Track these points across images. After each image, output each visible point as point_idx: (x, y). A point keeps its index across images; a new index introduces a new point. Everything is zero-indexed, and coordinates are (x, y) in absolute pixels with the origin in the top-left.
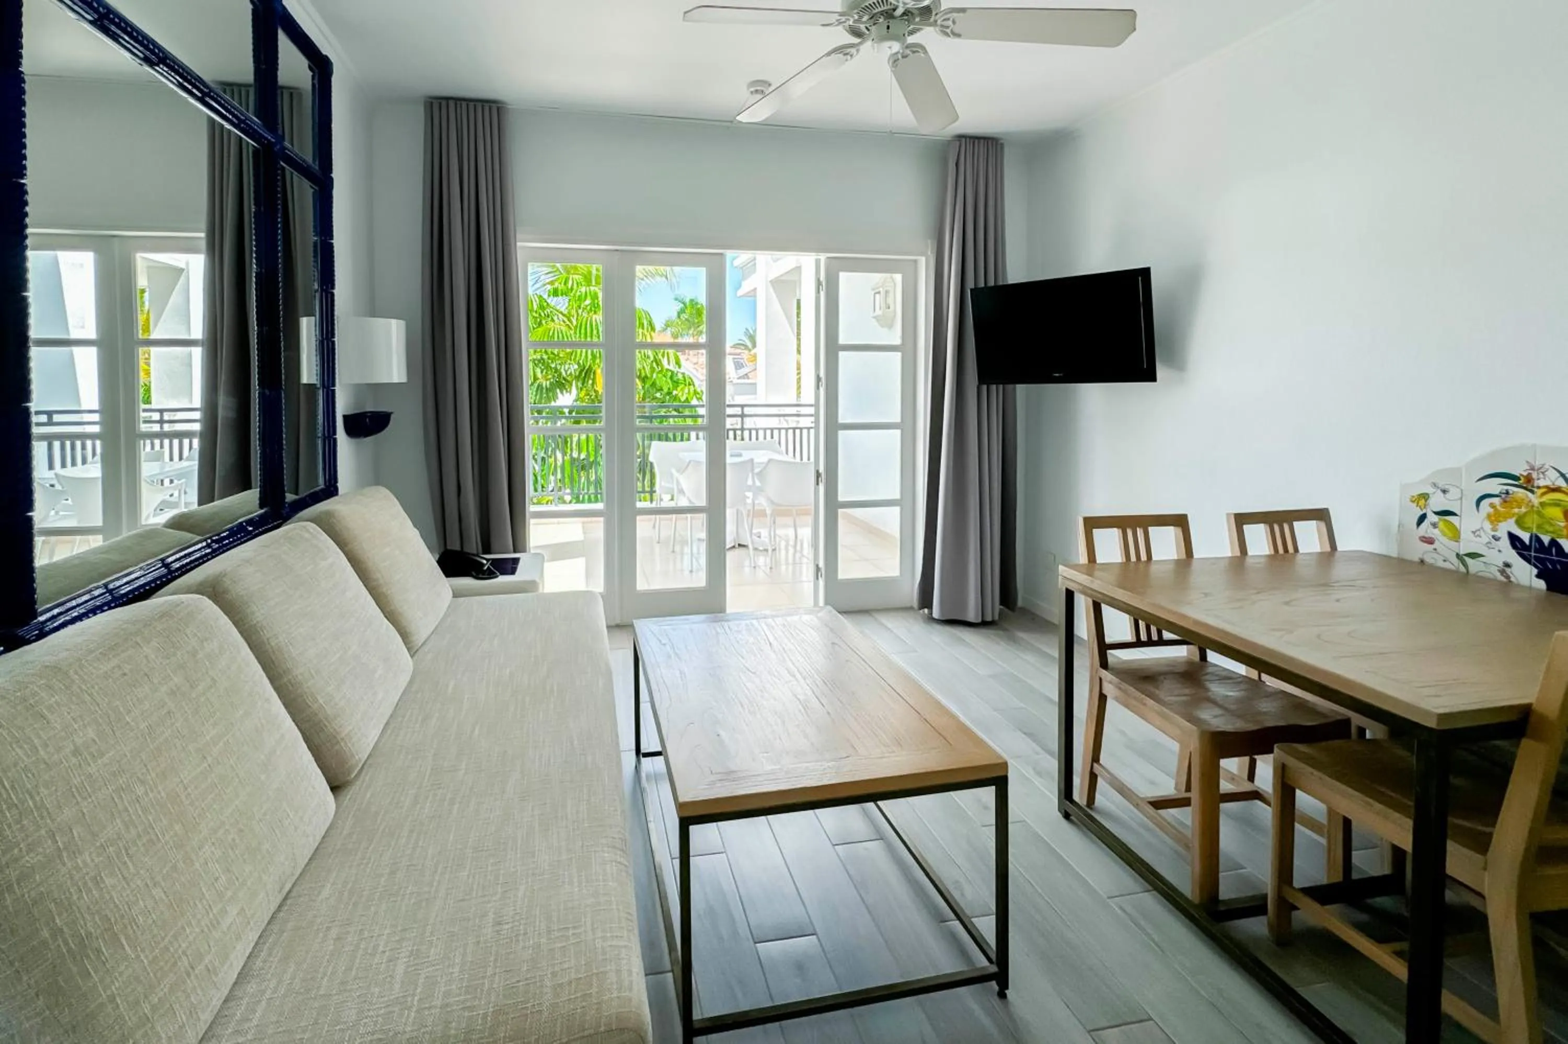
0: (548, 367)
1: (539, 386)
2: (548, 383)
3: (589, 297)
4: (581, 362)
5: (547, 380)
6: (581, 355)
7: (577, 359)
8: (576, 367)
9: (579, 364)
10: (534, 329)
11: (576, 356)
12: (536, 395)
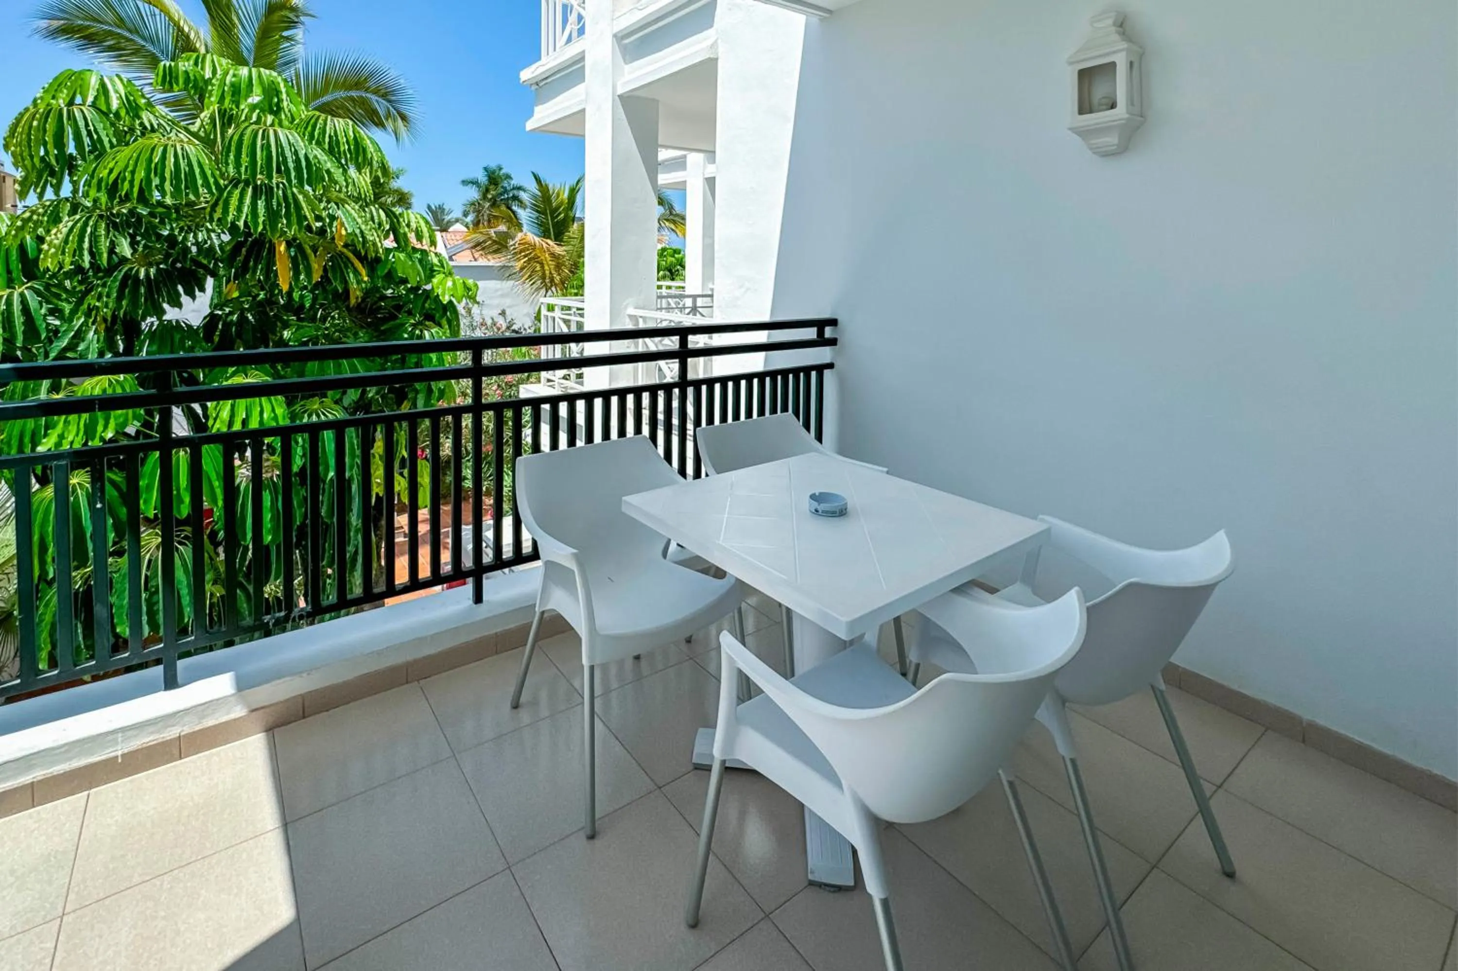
0: (152, 233)
1: (126, 277)
2: (152, 271)
3: (257, 89)
4: (241, 224)
5: (150, 265)
6: (239, 209)
7: (230, 218)
8: (226, 238)
9: (233, 229)
10: (112, 146)
11: (226, 211)
12: (119, 298)
